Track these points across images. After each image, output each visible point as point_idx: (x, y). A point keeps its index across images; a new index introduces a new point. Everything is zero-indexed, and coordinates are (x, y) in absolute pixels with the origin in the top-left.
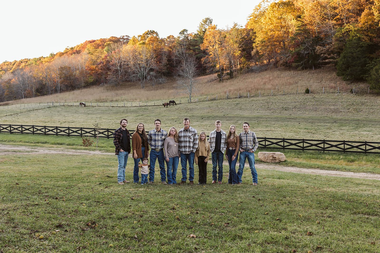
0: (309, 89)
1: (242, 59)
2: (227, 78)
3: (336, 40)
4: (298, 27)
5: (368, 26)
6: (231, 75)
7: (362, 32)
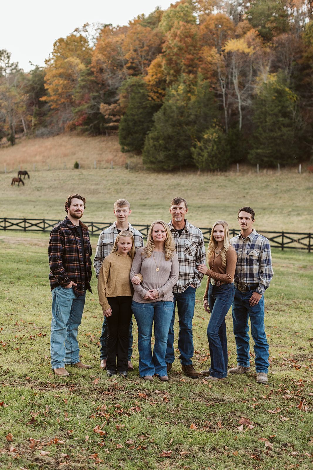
0: (78, 162)
1: (29, 118)
2: (7, 145)
3: (124, 97)
4: (82, 76)
5: (157, 80)
6: (12, 141)
7: (150, 87)
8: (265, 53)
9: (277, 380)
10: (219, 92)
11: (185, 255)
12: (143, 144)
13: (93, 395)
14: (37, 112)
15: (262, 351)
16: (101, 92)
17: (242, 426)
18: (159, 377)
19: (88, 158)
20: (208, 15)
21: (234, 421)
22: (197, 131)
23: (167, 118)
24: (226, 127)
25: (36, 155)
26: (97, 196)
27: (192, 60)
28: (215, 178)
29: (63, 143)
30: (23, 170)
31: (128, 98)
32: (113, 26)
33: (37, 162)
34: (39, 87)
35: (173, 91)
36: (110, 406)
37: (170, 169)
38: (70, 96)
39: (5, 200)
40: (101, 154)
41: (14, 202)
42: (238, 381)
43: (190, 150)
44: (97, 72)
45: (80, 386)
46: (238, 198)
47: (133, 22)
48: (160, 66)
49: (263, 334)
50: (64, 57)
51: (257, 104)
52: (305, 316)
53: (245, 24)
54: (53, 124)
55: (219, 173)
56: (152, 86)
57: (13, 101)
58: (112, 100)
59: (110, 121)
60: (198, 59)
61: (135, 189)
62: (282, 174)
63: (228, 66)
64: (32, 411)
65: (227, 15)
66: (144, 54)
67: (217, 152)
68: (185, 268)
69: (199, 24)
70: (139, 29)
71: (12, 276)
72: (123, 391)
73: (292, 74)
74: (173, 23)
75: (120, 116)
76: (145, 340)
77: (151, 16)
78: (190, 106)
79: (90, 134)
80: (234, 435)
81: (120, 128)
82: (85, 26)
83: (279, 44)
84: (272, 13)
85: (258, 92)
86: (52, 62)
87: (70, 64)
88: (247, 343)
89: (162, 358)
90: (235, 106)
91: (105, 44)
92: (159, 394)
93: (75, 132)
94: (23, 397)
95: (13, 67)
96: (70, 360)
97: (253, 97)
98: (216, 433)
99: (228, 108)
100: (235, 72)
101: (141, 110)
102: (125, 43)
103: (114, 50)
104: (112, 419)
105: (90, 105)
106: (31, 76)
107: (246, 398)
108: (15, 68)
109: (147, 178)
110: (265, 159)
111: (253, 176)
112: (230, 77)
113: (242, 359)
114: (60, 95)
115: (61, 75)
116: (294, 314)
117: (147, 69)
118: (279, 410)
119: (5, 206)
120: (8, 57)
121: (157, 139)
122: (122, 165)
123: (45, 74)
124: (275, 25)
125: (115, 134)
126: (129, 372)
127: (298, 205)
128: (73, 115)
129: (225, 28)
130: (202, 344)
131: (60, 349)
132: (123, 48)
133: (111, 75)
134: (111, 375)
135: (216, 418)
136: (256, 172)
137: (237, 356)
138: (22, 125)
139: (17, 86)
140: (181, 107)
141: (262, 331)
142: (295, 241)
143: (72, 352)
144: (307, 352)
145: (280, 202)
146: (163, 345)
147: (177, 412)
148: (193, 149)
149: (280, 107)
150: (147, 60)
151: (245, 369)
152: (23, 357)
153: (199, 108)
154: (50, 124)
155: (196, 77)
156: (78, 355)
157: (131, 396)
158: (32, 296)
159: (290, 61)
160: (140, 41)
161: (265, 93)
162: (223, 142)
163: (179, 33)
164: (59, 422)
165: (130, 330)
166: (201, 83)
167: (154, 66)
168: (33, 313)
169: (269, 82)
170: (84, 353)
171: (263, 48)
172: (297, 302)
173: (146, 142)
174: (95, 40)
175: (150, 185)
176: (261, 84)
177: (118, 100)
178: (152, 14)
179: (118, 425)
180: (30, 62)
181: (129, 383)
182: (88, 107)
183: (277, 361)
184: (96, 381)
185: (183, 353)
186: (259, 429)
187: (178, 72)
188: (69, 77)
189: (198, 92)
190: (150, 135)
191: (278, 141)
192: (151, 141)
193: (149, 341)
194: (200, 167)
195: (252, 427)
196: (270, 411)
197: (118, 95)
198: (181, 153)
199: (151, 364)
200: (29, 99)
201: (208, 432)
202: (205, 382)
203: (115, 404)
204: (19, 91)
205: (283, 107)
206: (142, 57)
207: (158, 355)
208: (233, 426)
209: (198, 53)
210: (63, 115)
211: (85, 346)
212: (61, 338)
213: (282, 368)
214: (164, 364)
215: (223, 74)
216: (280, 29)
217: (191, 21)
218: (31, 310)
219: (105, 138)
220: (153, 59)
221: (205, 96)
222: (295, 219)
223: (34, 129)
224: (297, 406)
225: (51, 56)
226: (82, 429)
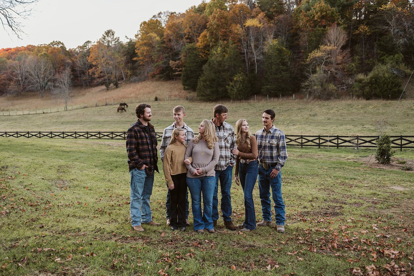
0: (157, 97)
1: (126, 71)
2: (113, 88)
3: (184, 56)
4: (158, 44)
5: (204, 45)
6: (117, 86)
7: (200, 50)
8: (270, 27)
9: (292, 230)
10: (242, 52)
11: (225, 144)
12: (197, 85)
13: (160, 245)
14: (132, 67)
15: (280, 210)
16: (170, 54)
17: (270, 266)
18: (208, 230)
19: (163, 94)
20: (234, 5)
21: (263, 262)
22: (230, 75)
23: (211, 68)
24: (248, 73)
25: (131, 93)
26: (169, 117)
27: (225, 32)
28: (242, 104)
29: (148, 86)
30: (123, 103)
31: (187, 57)
32: (177, 13)
33: (132, 97)
34: (132, 52)
35: (214, 51)
36: (172, 253)
37: (214, 99)
38: (151, 56)
39: (113, 121)
40: (171, 92)
41: (118, 122)
42: (264, 231)
43: (225, 88)
44: (167, 42)
45: (151, 239)
46: (256, 116)
47: (188, 11)
48: (205, 36)
49: (281, 198)
50: (147, 33)
51: (266, 58)
52: (305, 186)
53: (257, 9)
54: (141, 74)
55: (244, 101)
56: (201, 49)
57: (117, 61)
58: (177, 58)
59: (176, 71)
60: (229, 32)
61: (193, 112)
62: (283, 100)
63: (247, 35)
64: (114, 259)
65: (246, 5)
66: (195, 30)
67: (242, 88)
68: (226, 152)
69: (229, 11)
70: (192, 15)
71: (112, 166)
72: (182, 241)
73: (287, 39)
74: (213, 10)
75: (182, 68)
76: (196, 204)
77: (200, 7)
78: (225, 60)
79: (164, 79)
80: (264, 274)
81: (182, 75)
82: (159, 14)
83: (278, 21)
84: (273, 3)
85: (267, 51)
86: (140, 36)
87: (151, 37)
88: (270, 205)
89: (209, 217)
90: (253, 59)
91: (172, 24)
92: (208, 243)
93: (155, 78)
94: (108, 249)
95: (116, 40)
96: (145, 220)
97: (263, 54)
98: (251, 272)
99: (248, 61)
100: (252, 39)
101: (195, 64)
102: (184, 23)
103: (177, 28)
104: (173, 264)
105: (164, 61)
106: (127, 45)
107: (271, 244)
108: (117, 41)
109: (200, 105)
110: (272, 92)
111: (265, 102)
112: (249, 42)
113: (266, 216)
114: (145, 56)
115: (145, 44)
116: (297, 185)
117: (198, 39)
118: (296, 253)
119: (113, 125)
120: (113, 34)
121: (205, 81)
122: (184, 98)
123: (136, 44)
124: (275, 9)
125: (180, 79)
126: (187, 227)
127: (293, 119)
128: (153, 68)
129: (245, 12)
130: (238, 206)
131: (137, 212)
132: (183, 26)
133: (176, 43)
134: (174, 230)
135: (250, 260)
136: (267, 100)
137: (262, 214)
138: (122, 75)
139: (119, 52)
140: (219, 61)
141: (280, 196)
142: (293, 140)
143: (147, 214)
144: (309, 210)
145: (282, 117)
146: (210, 208)
147: (221, 256)
148: (227, 87)
149: (280, 60)
150: (198, 33)
151: (268, 222)
152: (112, 219)
153: (231, 61)
154: (140, 74)
155: (228, 43)
156: (151, 217)
157: (187, 245)
158: (124, 178)
159: (285, 31)
160: (193, 22)
161: (271, 51)
162: (246, 82)
163: (217, 16)
164: (133, 267)
165: (186, 198)
166: (232, 46)
167: (202, 37)
168: (124, 188)
169: (273, 45)
170: (156, 214)
171: (268, 24)
172: (299, 177)
173: (199, 83)
174: (165, 22)
175: (202, 110)
176: (268, 46)
177: (180, 58)
178: (200, 5)
179: (177, 268)
180: (126, 37)
181: (187, 235)
182: (162, 63)
183: (290, 217)
184: (163, 235)
185: (225, 213)
186: (282, 267)
187: (217, 40)
188: (150, 45)
189: (230, 52)
190: (201, 79)
191: (280, 80)
192: (202, 83)
193: (199, 205)
194: (232, 98)
195: (277, 266)
196: (289, 253)
197: (180, 55)
198: (220, 89)
199: (202, 221)
200: (126, 60)
201: (244, 271)
202: (241, 233)
203: (176, 251)
204: (120, 54)
205: (282, 59)
206: (194, 31)
207: (207, 215)
208: (263, 266)
209: (229, 28)
210: (147, 69)
211: (157, 210)
212: (137, 205)
213: (294, 221)
214: (211, 221)
215: (245, 40)
216: (279, 12)
217: (224, 8)
218: (122, 187)
219: (173, 82)
220: (201, 32)
221: (234, 54)
222: (292, 128)
223: (130, 78)
224: (308, 249)
225: (139, 32)
226: (150, 272)
